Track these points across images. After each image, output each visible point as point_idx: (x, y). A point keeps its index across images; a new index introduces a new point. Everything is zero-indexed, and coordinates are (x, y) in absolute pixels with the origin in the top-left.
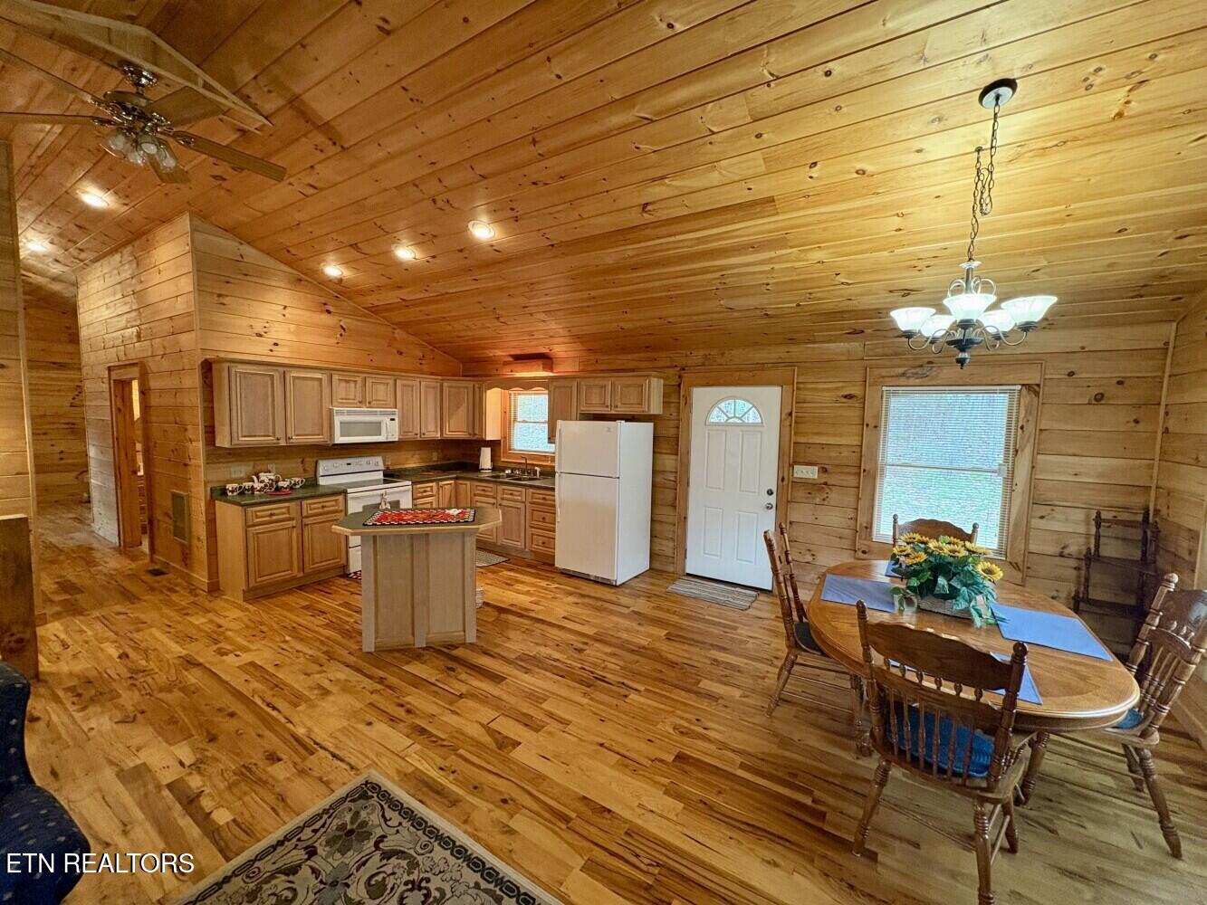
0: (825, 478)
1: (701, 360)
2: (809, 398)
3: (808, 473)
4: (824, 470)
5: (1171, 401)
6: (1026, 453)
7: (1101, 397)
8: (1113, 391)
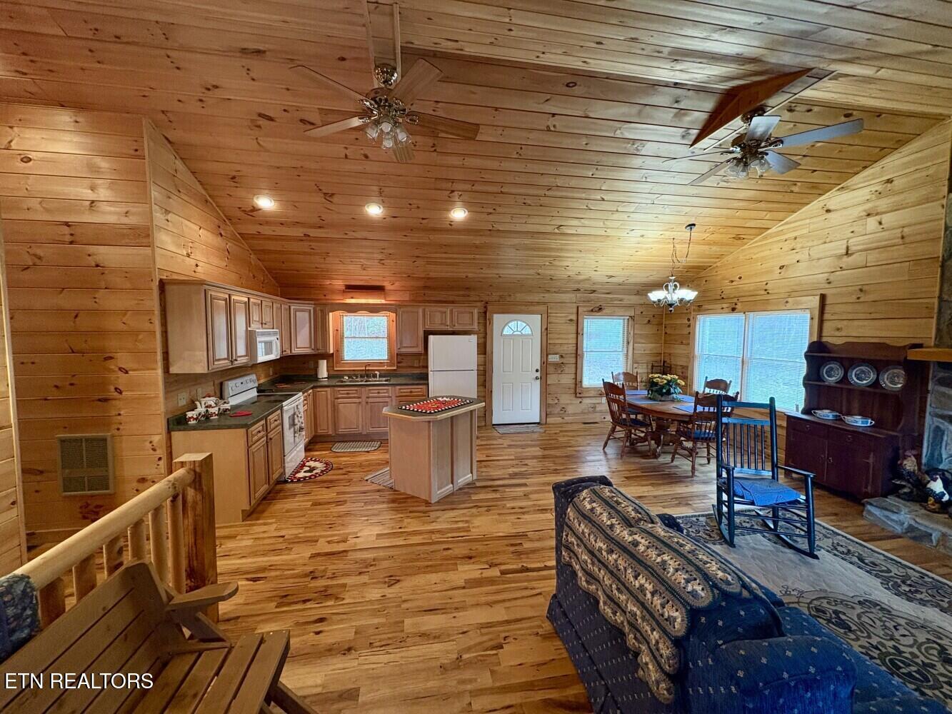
0: (563, 360)
1: (497, 299)
2: (554, 321)
3: (554, 358)
4: (562, 356)
5: (667, 322)
6: (631, 344)
7: (649, 321)
8: (652, 319)
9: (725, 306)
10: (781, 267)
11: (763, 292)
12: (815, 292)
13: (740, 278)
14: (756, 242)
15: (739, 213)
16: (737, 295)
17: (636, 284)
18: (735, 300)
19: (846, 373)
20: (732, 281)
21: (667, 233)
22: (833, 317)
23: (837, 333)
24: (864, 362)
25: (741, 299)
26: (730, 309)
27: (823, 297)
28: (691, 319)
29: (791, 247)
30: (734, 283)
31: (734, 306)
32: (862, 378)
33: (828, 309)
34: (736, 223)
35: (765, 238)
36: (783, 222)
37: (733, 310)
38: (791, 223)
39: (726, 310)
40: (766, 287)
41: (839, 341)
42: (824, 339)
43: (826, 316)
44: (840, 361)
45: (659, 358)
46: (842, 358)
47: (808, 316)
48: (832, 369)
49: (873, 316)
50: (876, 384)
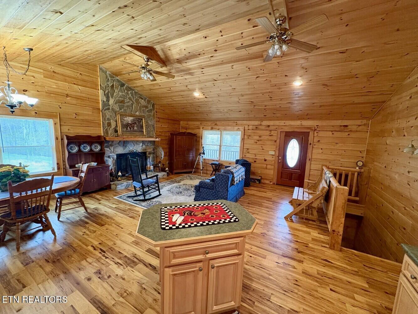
19: (79, 148)
22: (66, 124)
24: (84, 143)
32: (87, 149)
43: (62, 124)
50: (91, 150)
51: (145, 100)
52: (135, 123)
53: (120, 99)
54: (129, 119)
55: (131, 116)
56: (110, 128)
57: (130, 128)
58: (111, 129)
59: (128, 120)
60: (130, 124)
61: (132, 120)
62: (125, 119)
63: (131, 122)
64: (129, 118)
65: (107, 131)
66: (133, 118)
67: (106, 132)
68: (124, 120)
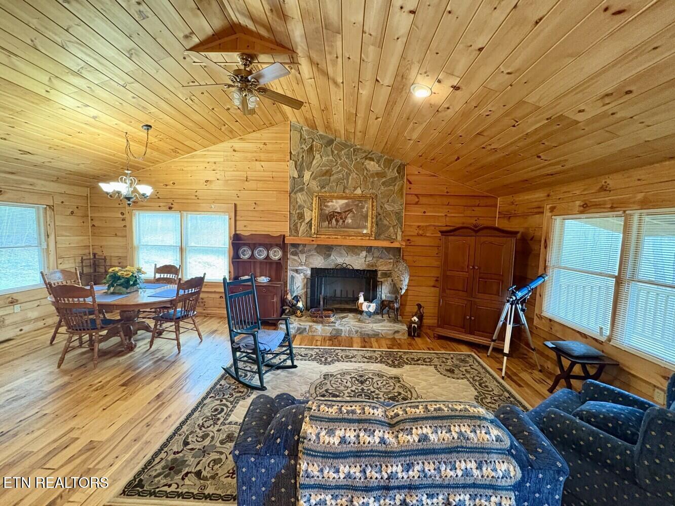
5: (93, 215)
6: (52, 237)
7: (72, 213)
8: (76, 211)
9: (161, 204)
10: (207, 181)
11: (194, 197)
12: (230, 202)
13: (174, 184)
14: (185, 158)
15: (186, 132)
16: (173, 197)
17: (60, 170)
18: (171, 201)
19: (253, 253)
20: (167, 185)
21: (124, 125)
22: (242, 219)
23: (245, 229)
24: (260, 245)
25: (176, 201)
26: (167, 207)
27: (235, 205)
28: (126, 213)
29: (213, 168)
30: (168, 187)
31: (171, 206)
32: (261, 254)
33: (238, 213)
34: (180, 138)
35: (193, 157)
36: (205, 149)
37: (170, 208)
38: (211, 151)
39: (164, 208)
40: (197, 194)
41: (247, 234)
42: (238, 232)
43: (238, 218)
44: (248, 245)
45: (87, 251)
46: (249, 244)
47: (227, 217)
48: (245, 251)
49: (262, 219)
50: (268, 257)
51: (378, 162)
52: (351, 211)
53: (323, 168)
54: (337, 205)
55: (342, 198)
56: (302, 222)
57: (337, 221)
58: (303, 224)
59: (334, 206)
60: (338, 213)
61: (344, 205)
62: (330, 204)
63: (341, 208)
64: (337, 203)
65: (297, 228)
66: (346, 201)
67: (295, 229)
68: (327, 206)
